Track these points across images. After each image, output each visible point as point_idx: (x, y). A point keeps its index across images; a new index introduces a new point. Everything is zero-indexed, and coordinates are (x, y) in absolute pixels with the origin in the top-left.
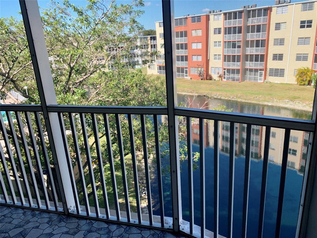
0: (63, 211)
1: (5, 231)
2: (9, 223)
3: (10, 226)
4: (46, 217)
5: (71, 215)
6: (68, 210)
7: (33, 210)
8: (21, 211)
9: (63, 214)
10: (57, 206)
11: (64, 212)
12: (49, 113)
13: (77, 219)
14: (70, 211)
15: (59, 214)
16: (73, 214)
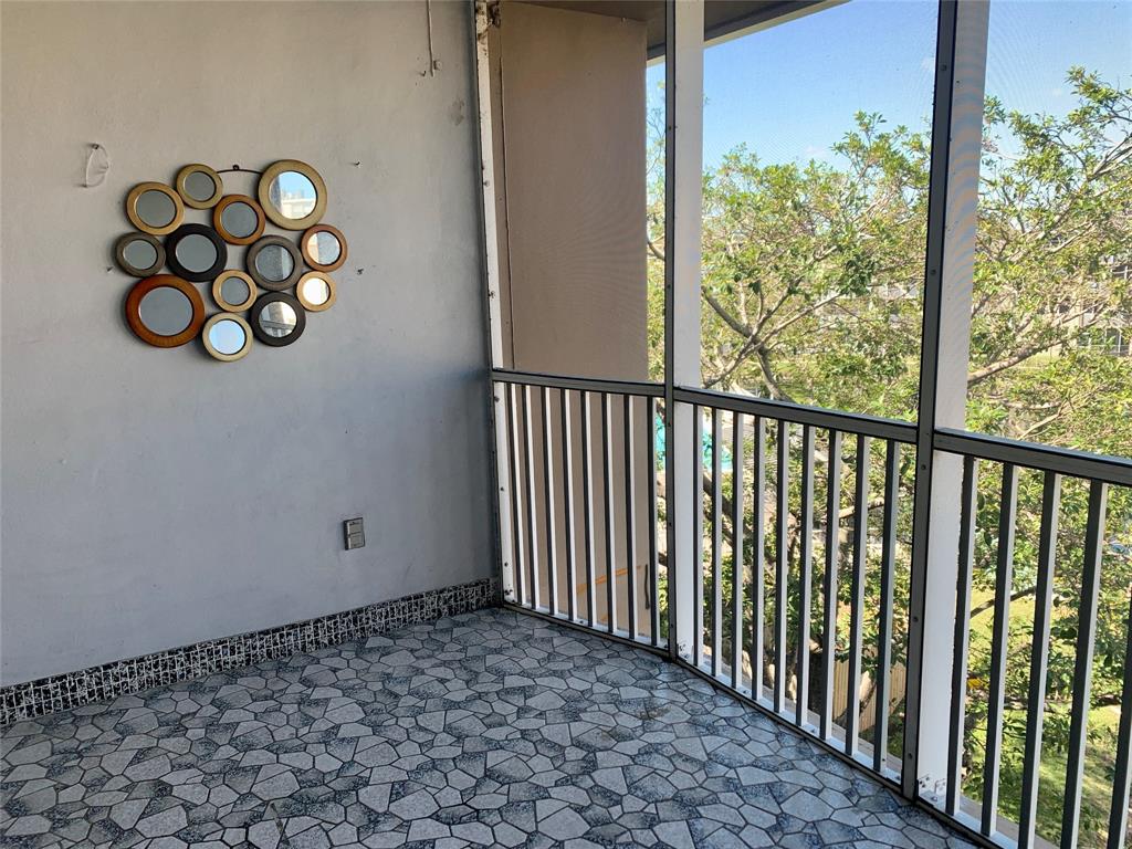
0: (899, 782)
1: (726, 761)
2: (739, 745)
3: (740, 755)
4: (842, 775)
5: (926, 807)
6: (917, 783)
7: (805, 737)
8: (767, 725)
9: (896, 792)
10: (882, 757)
11: (901, 787)
12: (935, 451)
13: (944, 827)
14: (921, 791)
15: (885, 784)
16: (931, 806)
